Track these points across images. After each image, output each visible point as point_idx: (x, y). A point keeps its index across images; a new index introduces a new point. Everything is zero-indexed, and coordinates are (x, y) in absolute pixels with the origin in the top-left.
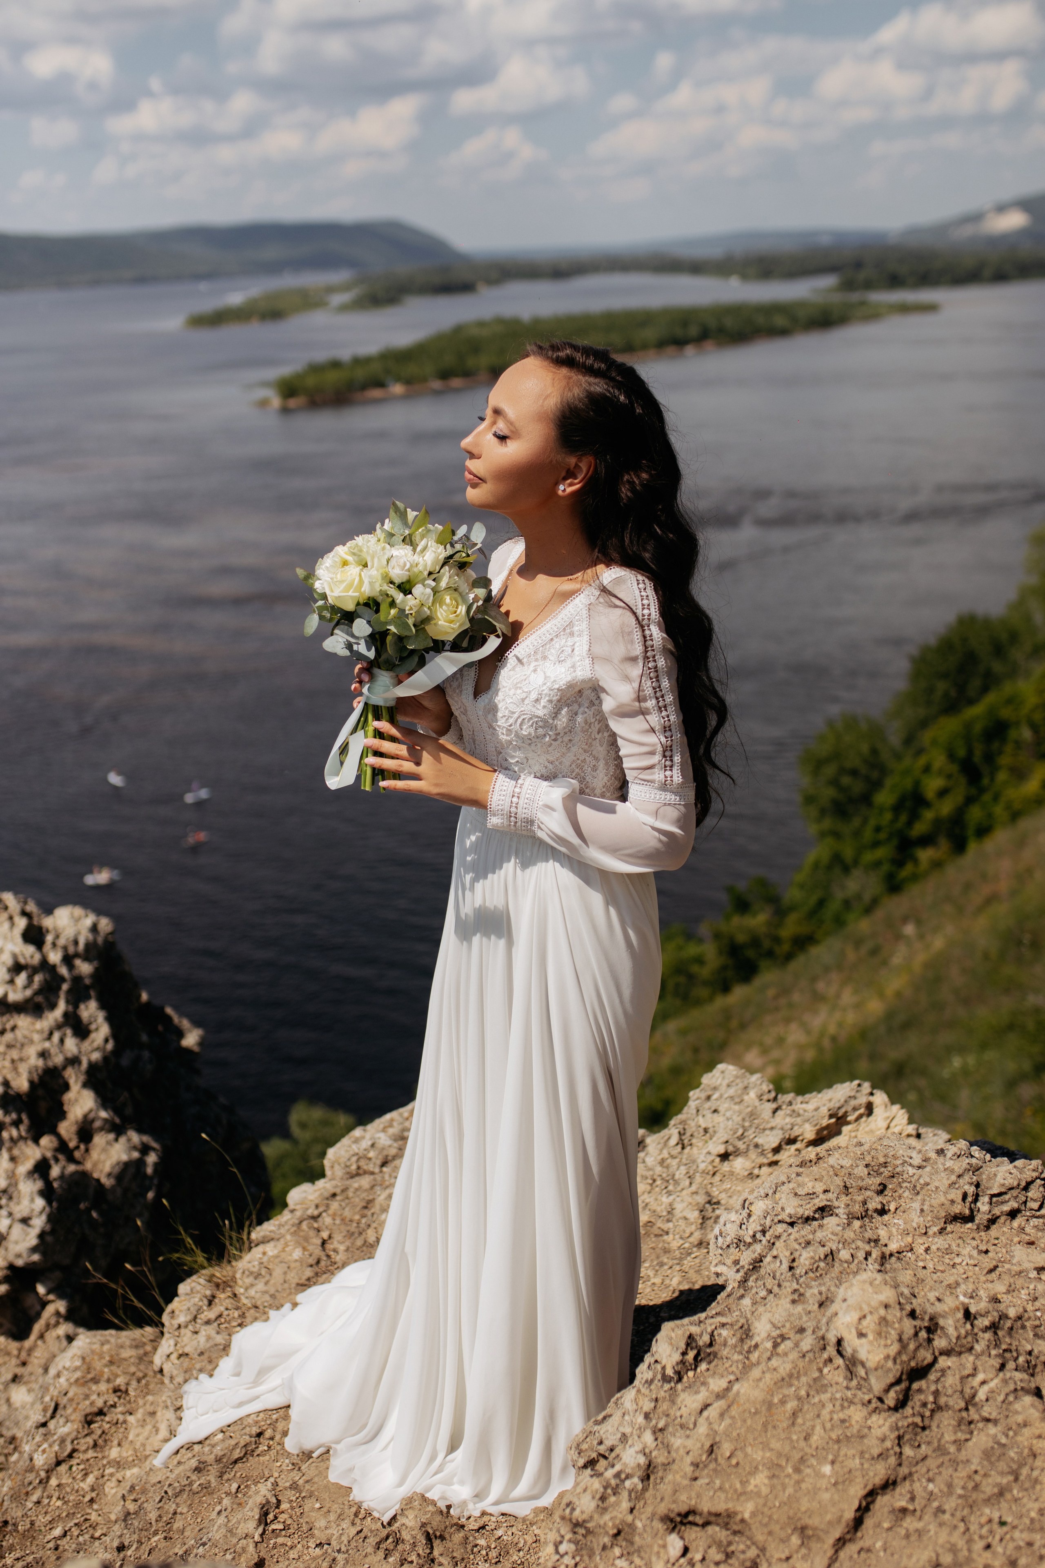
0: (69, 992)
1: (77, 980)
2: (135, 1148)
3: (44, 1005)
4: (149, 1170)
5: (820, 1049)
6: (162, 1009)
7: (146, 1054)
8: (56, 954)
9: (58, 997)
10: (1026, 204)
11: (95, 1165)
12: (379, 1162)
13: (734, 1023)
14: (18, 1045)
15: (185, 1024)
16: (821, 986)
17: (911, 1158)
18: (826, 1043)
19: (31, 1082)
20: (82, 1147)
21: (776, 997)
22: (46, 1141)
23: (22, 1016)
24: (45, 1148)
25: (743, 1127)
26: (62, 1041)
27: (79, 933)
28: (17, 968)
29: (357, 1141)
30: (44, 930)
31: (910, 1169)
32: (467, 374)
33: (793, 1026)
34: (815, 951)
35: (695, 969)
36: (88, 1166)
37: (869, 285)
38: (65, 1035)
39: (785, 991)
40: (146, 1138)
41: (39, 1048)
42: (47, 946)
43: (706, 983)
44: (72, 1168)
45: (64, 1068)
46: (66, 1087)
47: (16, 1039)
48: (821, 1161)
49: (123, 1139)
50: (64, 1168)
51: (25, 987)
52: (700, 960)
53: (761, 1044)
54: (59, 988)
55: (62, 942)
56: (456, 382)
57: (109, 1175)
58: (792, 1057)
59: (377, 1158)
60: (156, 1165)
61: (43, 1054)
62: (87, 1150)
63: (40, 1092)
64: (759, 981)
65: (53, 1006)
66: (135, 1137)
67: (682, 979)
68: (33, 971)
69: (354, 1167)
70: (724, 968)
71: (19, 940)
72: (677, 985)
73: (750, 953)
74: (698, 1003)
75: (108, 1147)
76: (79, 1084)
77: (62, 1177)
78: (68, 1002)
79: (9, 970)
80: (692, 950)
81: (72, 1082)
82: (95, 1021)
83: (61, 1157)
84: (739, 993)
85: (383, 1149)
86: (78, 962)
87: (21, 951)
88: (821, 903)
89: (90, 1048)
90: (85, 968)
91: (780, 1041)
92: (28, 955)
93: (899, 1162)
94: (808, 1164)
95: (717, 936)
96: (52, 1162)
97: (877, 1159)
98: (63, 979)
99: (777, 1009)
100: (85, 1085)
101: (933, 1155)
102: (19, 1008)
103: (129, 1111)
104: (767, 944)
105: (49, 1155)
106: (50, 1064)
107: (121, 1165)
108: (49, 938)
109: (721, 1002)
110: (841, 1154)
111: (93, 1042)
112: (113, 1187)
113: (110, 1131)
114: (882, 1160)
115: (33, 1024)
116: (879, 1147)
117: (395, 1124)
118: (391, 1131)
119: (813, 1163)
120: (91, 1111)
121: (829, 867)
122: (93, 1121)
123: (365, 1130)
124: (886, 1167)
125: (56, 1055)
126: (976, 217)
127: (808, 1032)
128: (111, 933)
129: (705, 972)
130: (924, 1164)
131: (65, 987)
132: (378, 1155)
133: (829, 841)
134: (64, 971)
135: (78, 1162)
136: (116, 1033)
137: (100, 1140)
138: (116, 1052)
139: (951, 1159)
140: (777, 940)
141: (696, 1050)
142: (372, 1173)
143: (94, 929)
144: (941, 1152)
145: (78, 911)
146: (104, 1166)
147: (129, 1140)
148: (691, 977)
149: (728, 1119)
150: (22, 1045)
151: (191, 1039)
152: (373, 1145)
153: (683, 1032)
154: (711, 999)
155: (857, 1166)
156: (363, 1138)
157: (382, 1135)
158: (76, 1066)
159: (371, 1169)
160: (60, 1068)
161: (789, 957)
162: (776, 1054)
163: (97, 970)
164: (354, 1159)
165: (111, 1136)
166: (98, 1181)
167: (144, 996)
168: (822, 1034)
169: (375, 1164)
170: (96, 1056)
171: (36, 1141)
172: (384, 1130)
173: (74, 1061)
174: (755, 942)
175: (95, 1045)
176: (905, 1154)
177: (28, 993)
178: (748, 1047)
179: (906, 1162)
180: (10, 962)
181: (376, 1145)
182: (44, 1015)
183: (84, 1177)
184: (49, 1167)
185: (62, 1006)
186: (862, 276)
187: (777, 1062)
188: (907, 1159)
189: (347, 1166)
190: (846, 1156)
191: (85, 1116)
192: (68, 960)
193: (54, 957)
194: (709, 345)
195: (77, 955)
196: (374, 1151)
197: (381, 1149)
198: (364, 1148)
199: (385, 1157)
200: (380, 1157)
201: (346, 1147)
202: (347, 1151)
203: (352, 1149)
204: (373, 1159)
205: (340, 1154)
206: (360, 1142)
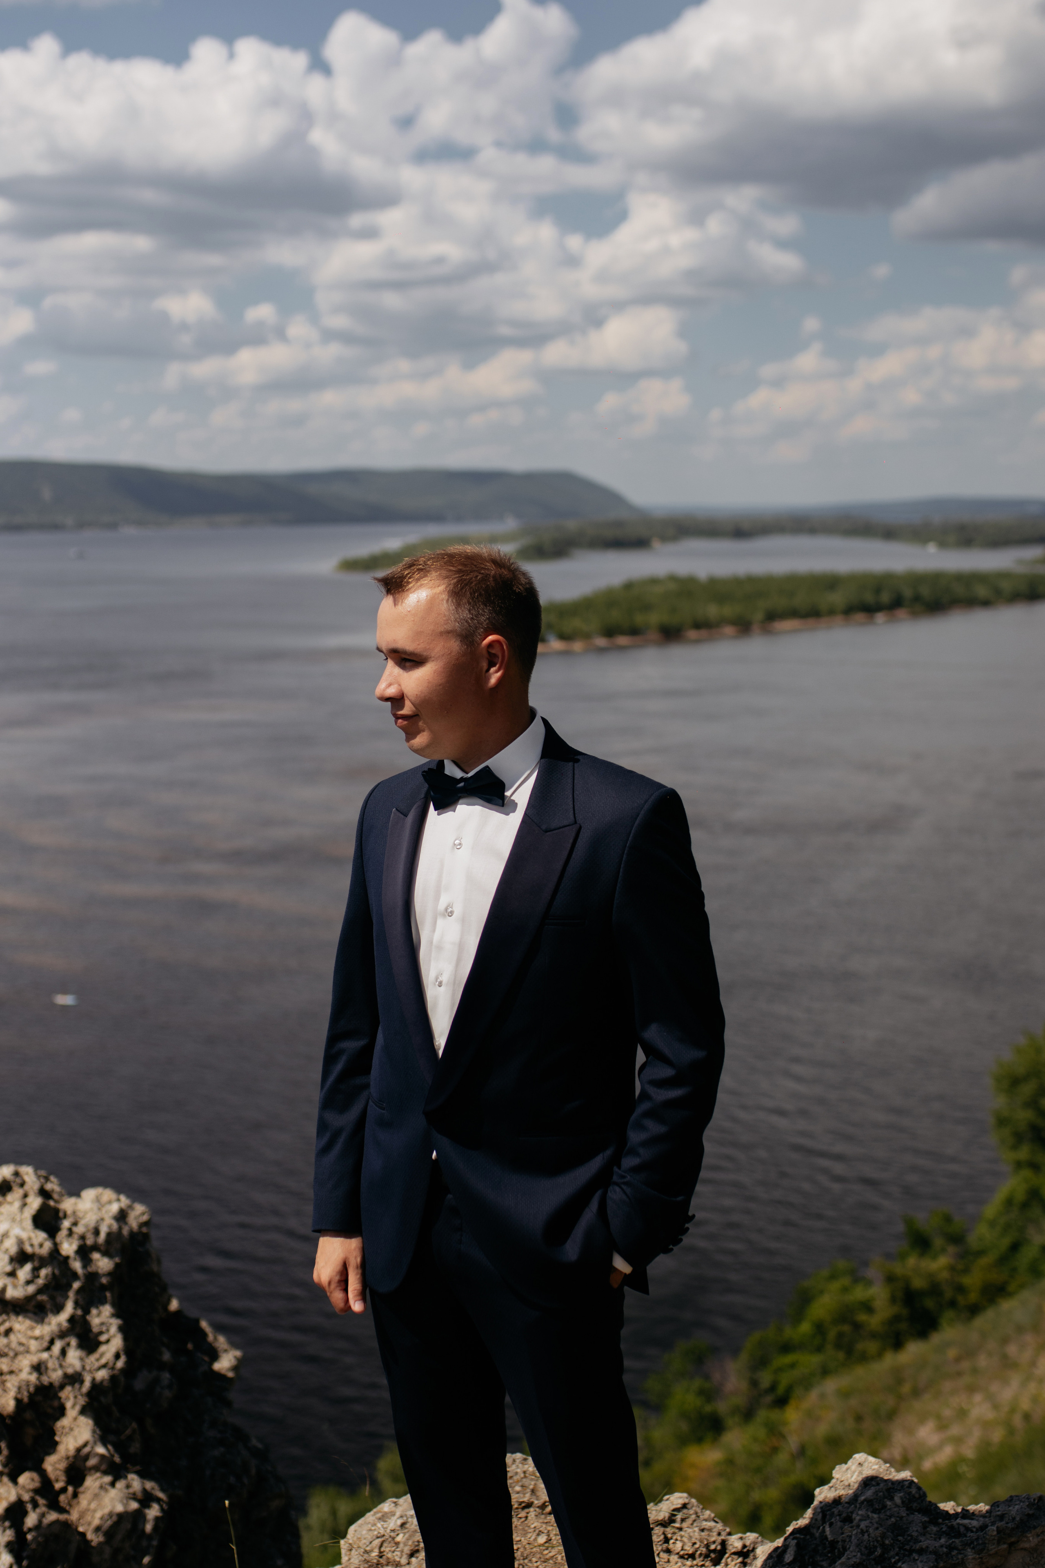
0: (79, 1291)
1: (92, 1277)
2: (134, 1497)
3: (48, 1306)
4: (149, 1527)
5: (1011, 1431)
6: (197, 1321)
7: (166, 1376)
8: (71, 1244)
9: (67, 1297)
11: (82, 1515)
12: (407, 1550)
13: (906, 1388)
14: (11, 1354)
15: (221, 1341)
16: (1012, 1349)
18: (1018, 1421)
19: (18, 1401)
20: (70, 1489)
21: (958, 1360)
22: (24, 1479)
23: (20, 1318)
24: (23, 1487)
25: (883, 1545)
26: (63, 1352)
27: (102, 1219)
28: (21, 1257)
29: (384, 1518)
30: (61, 1214)
32: (634, 631)
33: (978, 1398)
34: (1006, 1305)
35: (862, 1317)
36: (74, 1516)
38: (68, 1344)
39: (969, 1353)
40: (149, 1485)
41: (34, 1359)
42: (62, 1234)
43: (874, 1336)
44: (53, 1516)
45: (62, 1387)
46: (61, 1411)
47: (8, 1345)
49: (120, 1484)
50: (43, 1515)
51: (28, 1282)
52: (867, 1307)
53: (939, 1417)
54: (70, 1286)
55: (79, 1230)
56: (622, 640)
57: (98, 1529)
58: (976, 1435)
59: (405, 1545)
60: (157, 1519)
61: (38, 1368)
62: (75, 1495)
63: (28, 1415)
64: (936, 1338)
65: (58, 1309)
66: (136, 1482)
67: (846, 1328)
68: (40, 1262)
69: (375, 1554)
70: (896, 1319)
71: (29, 1223)
72: (840, 1335)
73: (929, 1303)
74: (864, 1358)
75: (103, 1493)
76: (78, 1408)
77: (38, 1527)
78: (77, 1304)
79: (12, 1260)
80: (859, 1293)
81: (68, 1405)
82: (108, 1330)
83: (41, 1501)
84: (914, 1349)
86: (96, 1256)
87: (30, 1239)
88: (1015, 1247)
89: (97, 1365)
90: (103, 1264)
91: (962, 1414)
92: (36, 1242)
95: (890, 1279)
96: (29, 1507)
98: (75, 1276)
99: (959, 1374)
100: (83, 1411)
102: (18, 1307)
103: (135, 1448)
104: (948, 1294)
105: (26, 1497)
106: (45, 1380)
107: (115, 1518)
108: (66, 1224)
109: (890, 1360)
111: (102, 1355)
112: (100, 1544)
113: (105, 1473)
115: (32, 1328)
120: (85, 1445)
121: (1025, 1206)
122: (87, 1457)
125: (54, 1370)
127: (996, 1407)
128: (146, 1224)
129: (875, 1321)
131: (76, 1285)
132: (408, 1539)
133: (1027, 1173)
134: (77, 1265)
135: (62, 1510)
136: (129, 1349)
137: (92, 1482)
138: (127, 1371)
140: (961, 1289)
141: (859, 1418)
142: (398, 1564)
143: (122, 1216)
145: (108, 1194)
146: (93, 1517)
147: (128, 1486)
148: (857, 1326)
149: (863, 1532)
150: (16, 1355)
151: (225, 1363)
153: (845, 1394)
154: (880, 1355)
156: (393, 1514)
158: (77, 1386)
160: (57, 1384)
161: (974, 1310)
162: (955, 1430)
163: (117, 1266)
164: (377, 1542)
165: (108, 1479)
166: (83, 1535)
167: (174, 1305)
168: (1013, 1410)
169: (402, 1551)
170: (102, 1375)
171: (14, 1479)
173: (74, 1379)
174: (935, 1289)
175: (103, 1361)
177: (31, 1289)
178: (922, 1419)
180: (13, 1250)
181: (407, 1526)
182: (47, 1320)
183: (67, 1527)
184: (25, 1513)
185: (69, 1309)
187: (958, 1441)
189: (366, 1552)
191: (79, 1450)
192: (84, 1252)
193: (68, 1248)
194: (901, 613)
195: (95, 1248)
196: (405, 1533)
197: (413, 1532)
198: (392, 1529)
199: (416, 1543)
200: (410, 1543)
201: (370, 1526)
202: (370, 1530)
203: (377, 1528)
204: (401, 1545)
205: (362, 1535)
206: (387, 1520)
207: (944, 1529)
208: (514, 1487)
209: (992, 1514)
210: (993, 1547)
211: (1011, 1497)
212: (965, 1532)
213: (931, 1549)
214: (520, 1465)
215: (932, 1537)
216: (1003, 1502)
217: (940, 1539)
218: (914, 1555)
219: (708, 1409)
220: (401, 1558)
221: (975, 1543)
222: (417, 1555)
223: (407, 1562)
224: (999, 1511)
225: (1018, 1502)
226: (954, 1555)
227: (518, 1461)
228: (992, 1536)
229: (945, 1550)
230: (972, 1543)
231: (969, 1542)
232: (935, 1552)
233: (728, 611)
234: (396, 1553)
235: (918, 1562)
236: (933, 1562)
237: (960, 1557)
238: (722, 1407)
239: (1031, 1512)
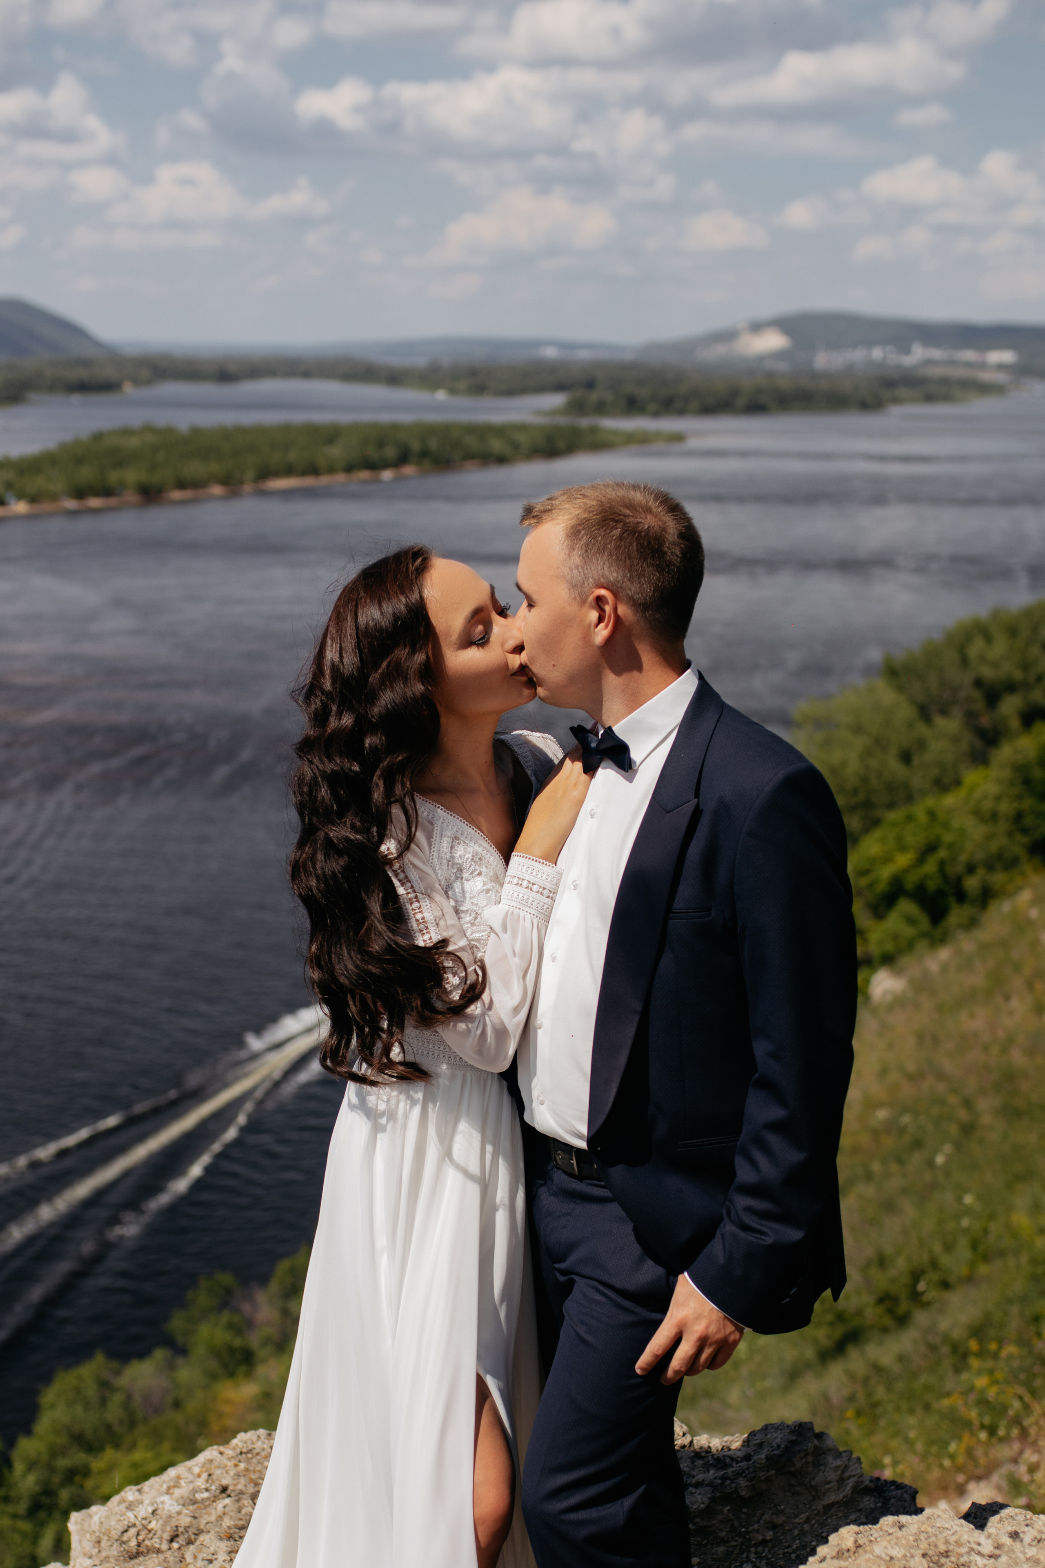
10: (784, 324)
12: (167, 1536)
17: (979, 1544)
29: (130, 1507)
31: (978, 1559)
32: (107, 492)
37: (602, 409)
48: (861, 1550)
56: (94, 502)
59: (162, 1530)
69: (133, 1543)
85: (170, 1517)
93: (964, 1550)
94: (846, 1554)
97: (936, 1546)
101: (1007, 1541)
110: (889, 1541)
114: (942, 1548)
116: (930, 1529)
117: (183, 1483)
118: (177, 1492)
119: (851, 1553)
123: (139, 1491)
124: (947, 1557)
126: (728, 336)
130: (997, 1552)
132: (164, 1525)
139: (1030, 1545)
142: (159, 1551)
144: (1015, 1535)
152: (154, 1512)
155: (912, 1556)
156: (138, 1501)
157: (166, 1498)
159: (157, 1546)
164: (132, 1532)
169: (161, 1538)
172: (168, 1492)
176: (971, 1539)
179: (973, 1549)
181: (159, 1512)
186: (594, 397)
188: (975, 1546)
190: (896, 1544)
194: (408, 472)
196: (157, 1521)
197: (167, 1517)
198: (144, 1516)
199: (175, 1529)
200: (168, 1528)
201: (118, 1516)
202: (120, 1520)
203: (126, 1518)
204: (159, 1532)
205: (110, 1526)
206: (135, 1508)
207: (711, 1462)
208: (263, 1462)
209: (750, 1443)
210: (763, 1474)
211: (766, 1425)
212: (731, 1462)
213: (707, 1482)
214: (266, 1441)
215: (700, 1470)
216: (760, 1431)
217: (708, 1471)
218: (691, 1489)
219: (237, 1342)
220: (160, 1544)
221: (747, 1472)
222: (178, 1539)
223: (168, 1547)
224: (757, 1439)
225: (773, 1430)
226: (728, 1485)
227: (262, 1437)
228: (761, 1464)
229: (719, 1481)
230: (744, 1472)
231: (741, 1471)
232: (711, 1484)
233: (214, 467)
234: (154, 1540)
235: (696, 1494)
236: (710, 1494)
237: (733, 1485)
238: (254, 1340)
239: (794, 1438)
